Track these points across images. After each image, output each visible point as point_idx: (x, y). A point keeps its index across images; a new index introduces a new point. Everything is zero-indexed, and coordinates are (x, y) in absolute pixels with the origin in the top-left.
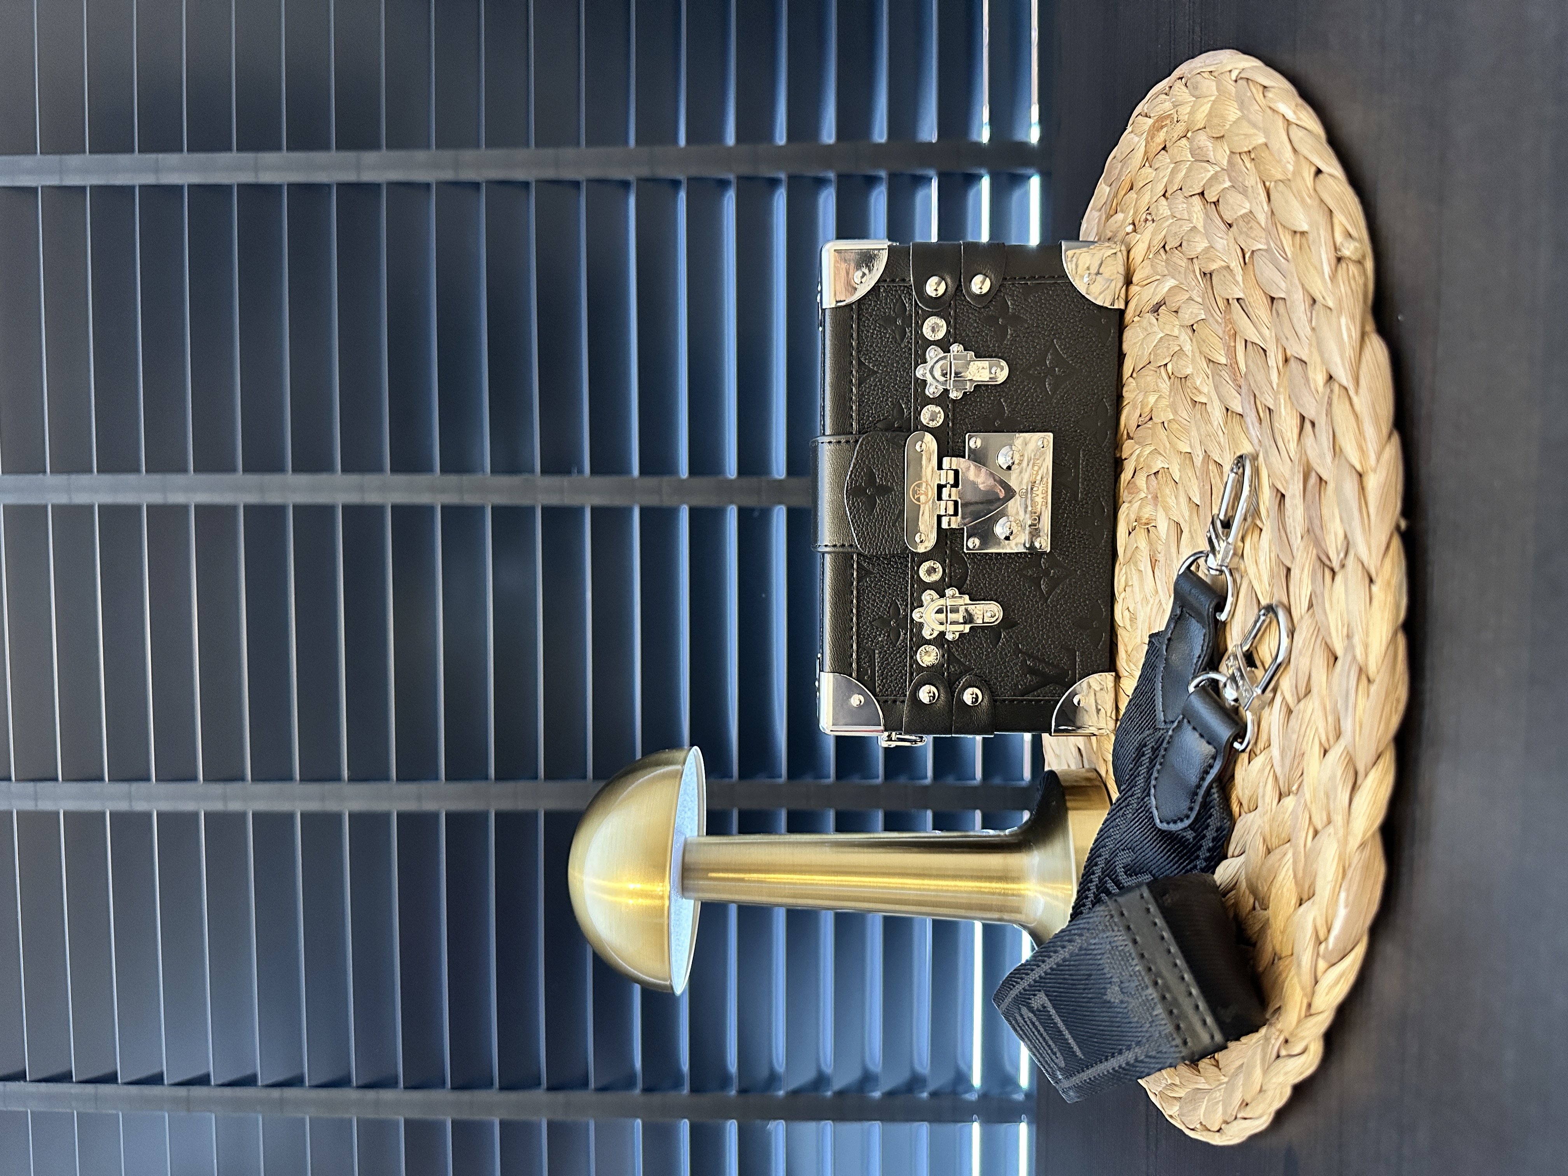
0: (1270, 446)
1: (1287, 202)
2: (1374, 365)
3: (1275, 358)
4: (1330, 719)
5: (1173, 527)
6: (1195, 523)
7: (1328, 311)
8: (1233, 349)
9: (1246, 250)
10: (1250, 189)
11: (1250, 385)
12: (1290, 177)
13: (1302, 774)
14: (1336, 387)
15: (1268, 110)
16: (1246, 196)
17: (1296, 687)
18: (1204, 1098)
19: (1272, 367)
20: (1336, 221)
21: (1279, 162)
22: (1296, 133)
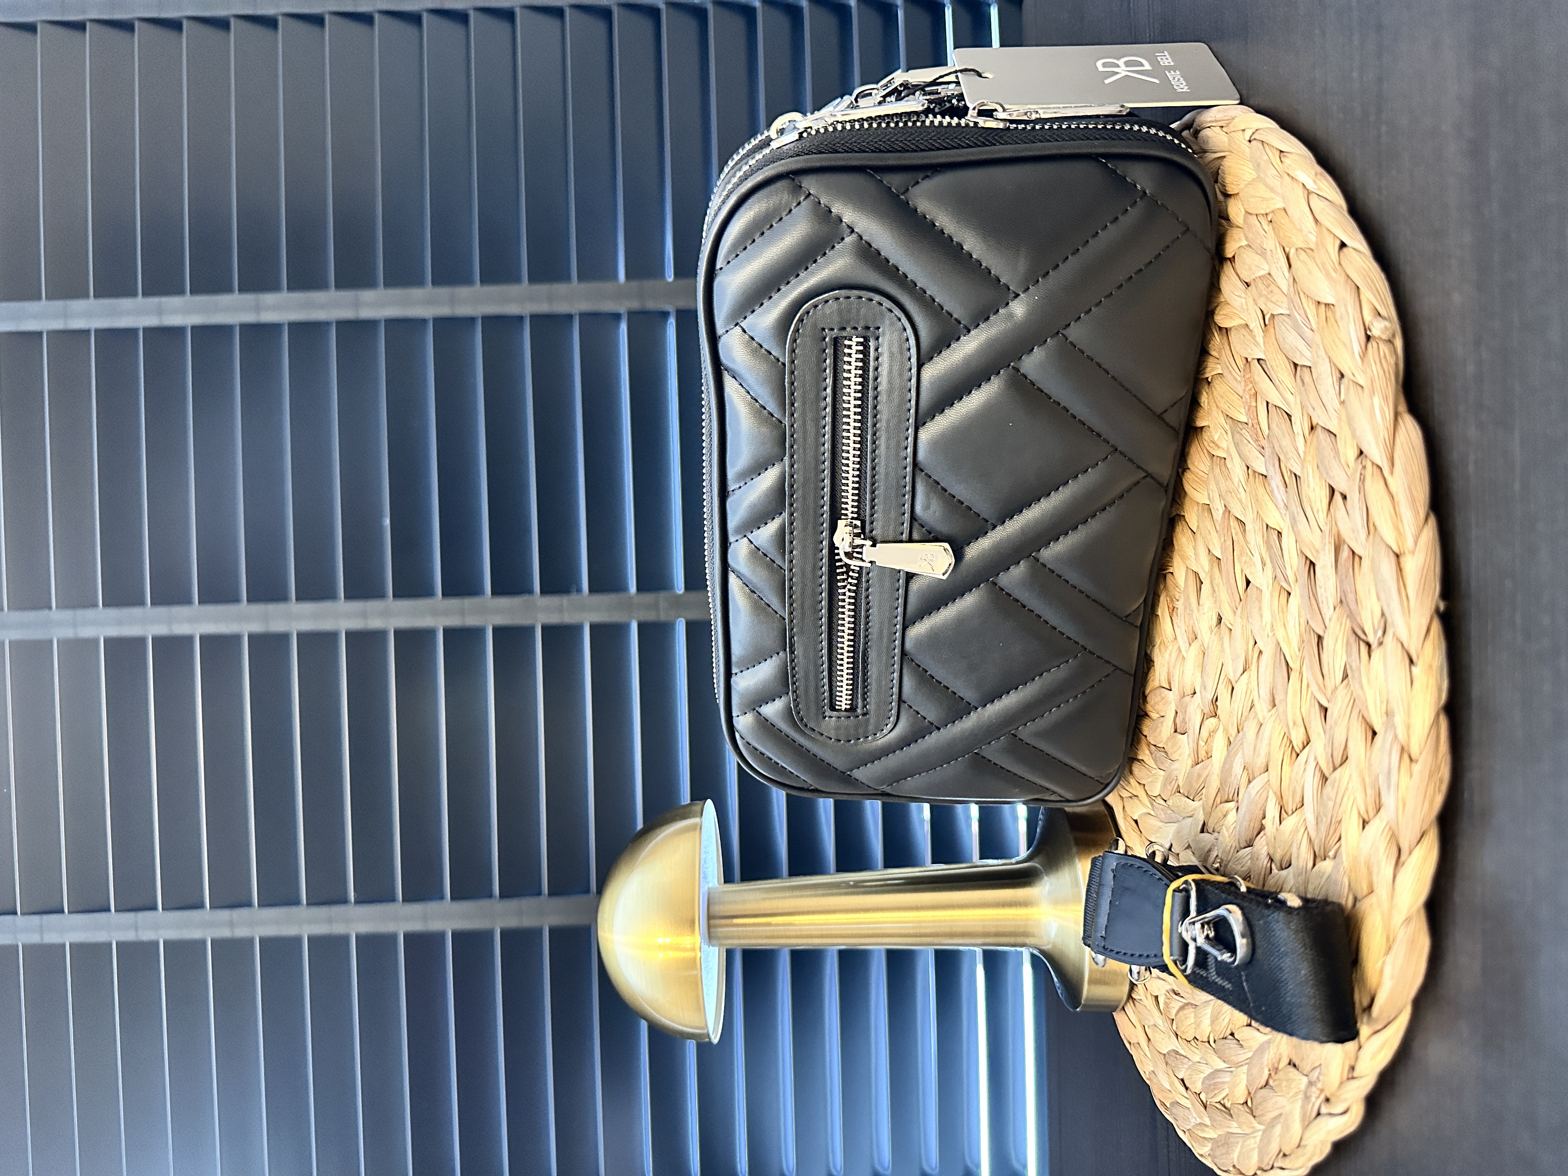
0: (1298, 513)
1: (1310, 273)
2: (1409, 448)
3: (1300, 425)
4: (1369, 791)
5: (1192, 577)
6: (1216, 577)
7: (1359, 387)
8: (1255, 409)
9: (1265, 312)
10: (1269, 253)
11: (1274, 447)
12: (1312, 246)
13: (1340, 839)
14: (1369, 465)
15: (1286, 175)
16: (1265, 259)
17: (1332, 756)
18: (1238, 1143)
19: (1298, 434)
20: (1362, 297)
21: (1301, 231)
22: (1315, 201)
